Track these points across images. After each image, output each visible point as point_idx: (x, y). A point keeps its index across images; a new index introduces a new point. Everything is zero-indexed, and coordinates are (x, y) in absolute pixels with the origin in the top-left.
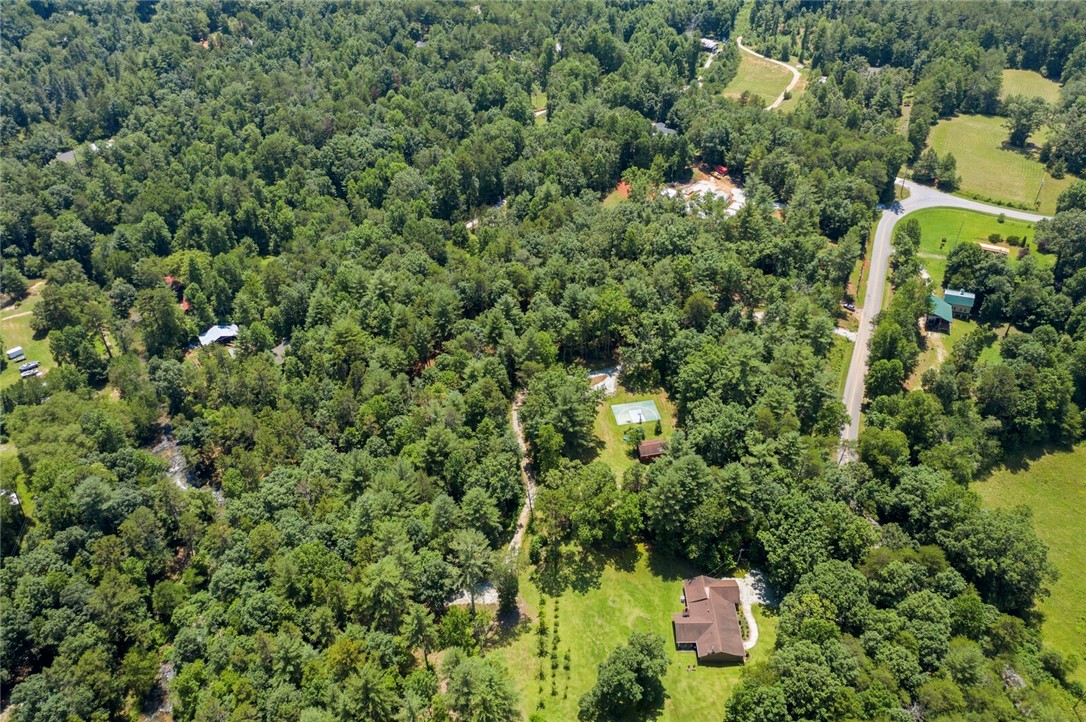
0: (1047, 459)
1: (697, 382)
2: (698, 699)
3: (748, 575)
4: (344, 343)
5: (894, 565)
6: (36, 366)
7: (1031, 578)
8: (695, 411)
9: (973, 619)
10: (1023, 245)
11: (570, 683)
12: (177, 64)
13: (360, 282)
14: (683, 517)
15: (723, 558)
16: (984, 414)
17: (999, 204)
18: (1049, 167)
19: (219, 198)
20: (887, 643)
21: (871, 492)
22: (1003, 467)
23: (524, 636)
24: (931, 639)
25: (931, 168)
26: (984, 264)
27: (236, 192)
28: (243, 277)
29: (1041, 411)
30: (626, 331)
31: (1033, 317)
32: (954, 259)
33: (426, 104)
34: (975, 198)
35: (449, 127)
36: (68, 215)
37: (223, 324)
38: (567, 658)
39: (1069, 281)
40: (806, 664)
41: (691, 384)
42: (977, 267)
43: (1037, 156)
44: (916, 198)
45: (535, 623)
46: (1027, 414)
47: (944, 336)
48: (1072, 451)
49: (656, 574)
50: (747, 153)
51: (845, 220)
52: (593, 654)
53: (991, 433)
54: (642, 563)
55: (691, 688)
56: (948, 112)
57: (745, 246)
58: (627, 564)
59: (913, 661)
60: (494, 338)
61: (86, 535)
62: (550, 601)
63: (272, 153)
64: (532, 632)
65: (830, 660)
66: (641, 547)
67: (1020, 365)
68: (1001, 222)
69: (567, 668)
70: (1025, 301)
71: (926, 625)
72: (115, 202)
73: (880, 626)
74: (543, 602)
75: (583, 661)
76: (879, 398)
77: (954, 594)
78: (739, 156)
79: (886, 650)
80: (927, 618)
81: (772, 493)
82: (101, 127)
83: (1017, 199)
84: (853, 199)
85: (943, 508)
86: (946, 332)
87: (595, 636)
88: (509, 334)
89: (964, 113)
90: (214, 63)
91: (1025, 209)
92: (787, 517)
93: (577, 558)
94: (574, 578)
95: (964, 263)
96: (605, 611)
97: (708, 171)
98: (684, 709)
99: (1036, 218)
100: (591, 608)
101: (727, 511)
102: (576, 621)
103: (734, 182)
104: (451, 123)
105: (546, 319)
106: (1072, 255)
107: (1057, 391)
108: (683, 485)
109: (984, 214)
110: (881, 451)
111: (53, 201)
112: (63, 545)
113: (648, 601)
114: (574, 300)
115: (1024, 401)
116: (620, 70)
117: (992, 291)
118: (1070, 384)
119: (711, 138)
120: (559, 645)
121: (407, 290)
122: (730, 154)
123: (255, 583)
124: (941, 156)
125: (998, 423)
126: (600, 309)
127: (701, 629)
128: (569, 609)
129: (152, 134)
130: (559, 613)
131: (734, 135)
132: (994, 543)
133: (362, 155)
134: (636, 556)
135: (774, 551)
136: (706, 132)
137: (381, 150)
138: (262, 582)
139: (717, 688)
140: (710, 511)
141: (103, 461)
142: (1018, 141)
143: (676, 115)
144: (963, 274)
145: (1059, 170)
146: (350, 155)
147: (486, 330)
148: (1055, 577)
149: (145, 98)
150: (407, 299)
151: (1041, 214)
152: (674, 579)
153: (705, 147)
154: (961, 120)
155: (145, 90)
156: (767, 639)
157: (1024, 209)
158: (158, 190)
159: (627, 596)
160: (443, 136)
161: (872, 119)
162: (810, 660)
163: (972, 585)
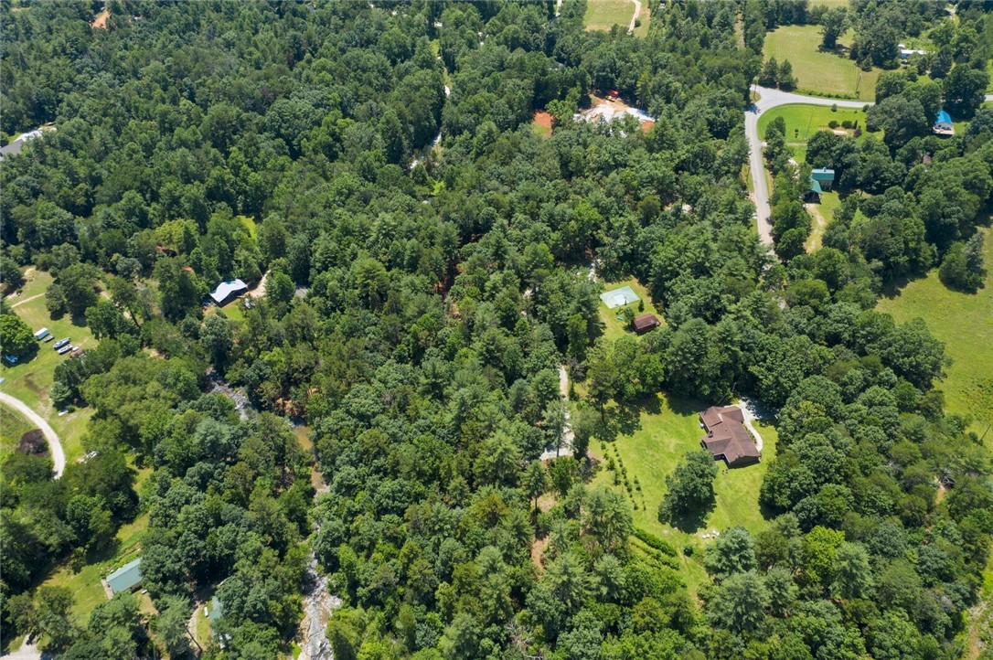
0: (911, 285)
1: (671, 265)
2: (736, 491)
3: (740, 401)
4: (373, 278)
5: (852, 372)
6: (68, 343)
7: (936, 367)
8: (675, 288)
9: (910, 399)
10: (855, 127)
11: (644, 499)
12: (86, 49)
13: (362, 226)
14: (696, 366)
15: (724, 392)
16: (869, 259)
17: (829, 96)
18: (859, 63)
19: (185, 169)
20: (860, 426)
21: (819, 325)
22: (883, 296)
23: (598, 474)
24: (890, 416)
25: (773, 74)
26: (838, 146)
27: (200, 163)
28: (234, 237)
29: (907, 251)
30: (601, 234)
31: (878, 182)
32: (814, 145)
33: (348, 64)
34: (810, 94)
35: (375, 82)
36: (41, 203)
37: (228, 279)
38: (636, 482)
39: (901, 150)
40: (819, 448)
41: (666, 267)
42: (834, 148)
43: (847, 54)
44: (768, 99)
45: (604, 463)
46: (897, 255)
47: (818, 205)
48: (925, 277)
49: (677, 413)
50: (636, 78)
51: (725, 124)
52: (654, 476)
53: (877, 271)
54: (664, 406)
55: (729, 485)
56: (771, 26)
57: (667, 154)
58: (655, 409)
59: (881, 434)
60: (499, 254)
61: (212, 466)
62: (609, 445)
63: (220, 123)
64: (604, 470)
65: (832, 442)
66: (660, 395)
67: (887, 219)
68: (834, 111)
69: (639, 489)
70: (875, 170)
71: (884, 408)
72: (81, 185)
73: (854, 414)
74: (603, 447)
75: (649, 482)
76: (795, 258)
77: (892, 386)
78: (628, 80)
79: (861, 430)
80: (882, 404)
81: (753, 337)
82: (29, 117)
83: (842, 91)
84: (728, 107)
85: (868, 329)
86: (818, 202)
87: (651, 463)
88: (512, 250)
89: (782, 24)
90: (121, 43)
91: (849, 99)
92: (770, 352)
93: (617, 412)
94: (620, 426)
95: (823, 147)
96: (652, 445)
97: (603, 95)
98: (729, 500)
99: (861, 105)
100: (640, 445)
101: (726, 355)
102: (633, 455)
103: (625, 103)
104: (377, 78)
105: (537, 233)
106: (897, 131)
107: (915, 234)
108: (694, 341)
109: (820, 106)
110: (810, 296)
111: (23, 192)
112: (196, 478)
113: (677, 432)
114: (551, 216)
115: (894, 244)
116: (499, 15)
117: (848, 166)
118: (923, 227)
119: (603, 68)
120: (627, 475)
121: (409, 227)
122: (619, 80)
123: (375, 476)
124: (780, 63)
125: (881, 263)
126: (577, 220)
127: (725, 443)
128: (625, 448)
129: (88, 118)
130: (618, 452)
131: (619, 63)
132: (911, 346)
133: (306, 115)
134: (658, 402)
135: (766, 378)
136: (598, 63)
137: (322, 109)
138: (381, 474)
139: (747, 481)
140: (715, 357)
141: (192, 407)
142: (830, 44)
143: (562, 50)
144: (822, 156)
145: (868, 64)
146: (296, 117)
147: (491, 250)
148: (949, 363)
149: (67, 84)
150: (410, 234)
151: (864, 101)
152: (690, 414)
153: (598, 76)
154: (782, 30)
155: (64, 77)
156: (769, 442)
157: (847, 98)
158: (124, 169)
159: (663, 432)
160: (371, 90)
161: (718, 37)
162: (821, 444)
163: (902, 377)
